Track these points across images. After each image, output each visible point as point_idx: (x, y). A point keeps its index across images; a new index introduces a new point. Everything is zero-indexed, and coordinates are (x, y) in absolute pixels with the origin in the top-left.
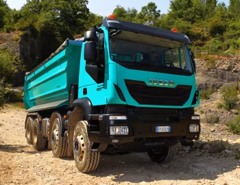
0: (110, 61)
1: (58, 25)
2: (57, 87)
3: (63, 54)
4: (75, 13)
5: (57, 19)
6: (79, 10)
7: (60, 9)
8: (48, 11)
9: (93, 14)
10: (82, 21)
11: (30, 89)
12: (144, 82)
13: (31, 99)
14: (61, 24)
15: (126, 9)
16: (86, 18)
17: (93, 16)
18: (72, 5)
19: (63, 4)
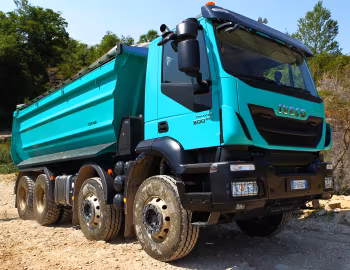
0: (223, 73)
1: (25, 54)
2: (89, 124)
3: (110, 66)
4: (49, 38)
5: (24, 45)
6: (54, 34)
7: (27, 31)
8: (10, 33)
9: (74, 41)
10: (59, 49)
11: (24, 131)
12: (272, 110)
13: (24, 146)
14: (30, 52)
15: (119, 37)
16: (65, 46)
17: (74, 43)
18: (45, 27)
19: (32, 25)
